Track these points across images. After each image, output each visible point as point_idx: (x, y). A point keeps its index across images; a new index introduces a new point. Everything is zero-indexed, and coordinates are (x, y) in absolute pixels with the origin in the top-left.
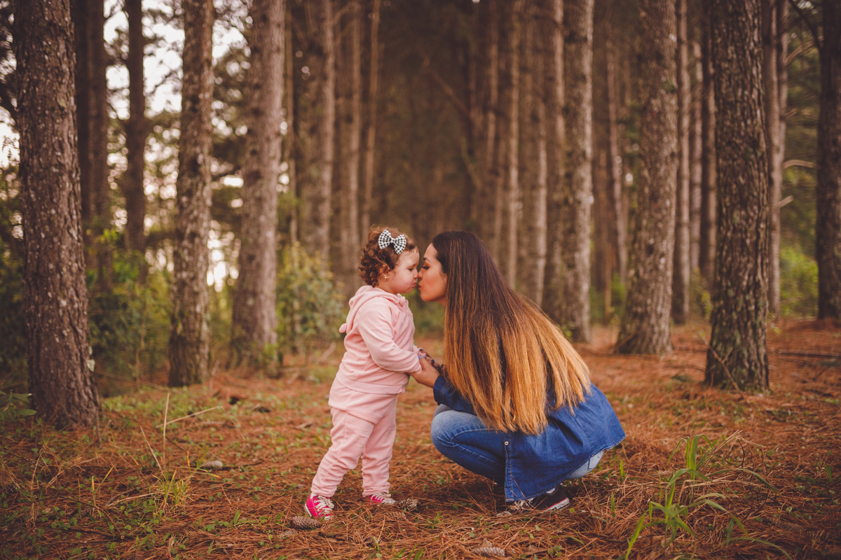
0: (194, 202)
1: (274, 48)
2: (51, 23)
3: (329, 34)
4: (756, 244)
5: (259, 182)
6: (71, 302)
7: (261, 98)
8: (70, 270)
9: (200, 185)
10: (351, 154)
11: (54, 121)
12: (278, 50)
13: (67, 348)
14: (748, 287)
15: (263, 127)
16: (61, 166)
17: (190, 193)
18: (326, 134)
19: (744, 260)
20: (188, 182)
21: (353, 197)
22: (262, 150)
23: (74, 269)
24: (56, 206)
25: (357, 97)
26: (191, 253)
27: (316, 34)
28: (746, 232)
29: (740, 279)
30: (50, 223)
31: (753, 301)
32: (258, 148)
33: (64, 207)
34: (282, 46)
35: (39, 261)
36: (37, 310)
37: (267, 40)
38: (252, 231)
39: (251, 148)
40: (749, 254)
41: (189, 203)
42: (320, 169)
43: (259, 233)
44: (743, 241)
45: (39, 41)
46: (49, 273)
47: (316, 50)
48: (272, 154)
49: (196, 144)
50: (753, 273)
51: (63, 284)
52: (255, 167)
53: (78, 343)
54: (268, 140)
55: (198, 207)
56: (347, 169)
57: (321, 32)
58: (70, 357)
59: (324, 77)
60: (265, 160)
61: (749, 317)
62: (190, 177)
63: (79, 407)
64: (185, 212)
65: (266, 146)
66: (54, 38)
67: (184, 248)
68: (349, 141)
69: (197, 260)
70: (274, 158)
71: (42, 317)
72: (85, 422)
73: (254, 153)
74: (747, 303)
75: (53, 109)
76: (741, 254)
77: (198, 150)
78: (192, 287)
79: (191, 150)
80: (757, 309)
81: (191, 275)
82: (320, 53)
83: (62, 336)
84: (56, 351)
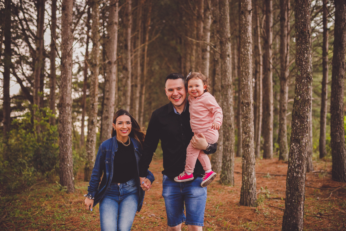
0: (92, 132)
1: (113, 80)
2: (68, 104)
3: (130, 63)
4: (231, 150)
5: (108, 119)
6: (70, 165)
7: (109, 95)
8: (70, 158)
9: (94, 127)
10: (136, 98)
11: (67, 125)
12: (114, 80)
13: (69, 175)
14: (229, 161)
15: (109, 103)
16: (69, 135)
17: (91, 130)
18: (128, 96)
19: (228, 154)
20: (91, 127)
21: (137, 112)
22: (109, 110)
23: (71, 157)
24: (68, 144)
25: (139, 78)
26: (91, 146)
27: (125, 64)
28: (228, 147)
29: (227, 158)
30: (66, 147)
31: (230, 164)
32: (108, 109)
33: (69, 144)
34: (115, 79)
35: (63, 156)
36: (63, 167)
37: (111, 78)
38: (106, 134)
39: (106, 109)
40: (229, 152)
41: (91, 132)
42: (126, 107)
43: (108, 134)
44: (227, 149)
45: (65, 108)
46: (65, 158)
47: (125, 69)
48: (112, 111)
49: (93, 116)
50: (230, 157)
51: (68, 161)
52: (107, 115)
53: (71, 174)
54: (111, 107)
55: (93, 133)
56: (135, 103)
57: (127, 63)
58: (69, 177)
59: (128, 78)
60: (110, 113)
61: (229, 168)
62: (91, 125)
63: (71, 188)
64: (90, 135)
65: (110, 109)
66: (68, 107)
67: (89, 144)
68: (136, 93)
69: (92, 147)
70: (112, 112)
71: (64, 168)
72: (72, 192)
73: (106, 111)
74: (228, 164)
75: (67, 122)
76: (227, 152)
77: (93, 118)
78: (91, 155)
79: (92, 118)
80: (231, 166)
81: (91, 151)
82: (126, 69)
83: (68, 172)
84: (66, 176)
